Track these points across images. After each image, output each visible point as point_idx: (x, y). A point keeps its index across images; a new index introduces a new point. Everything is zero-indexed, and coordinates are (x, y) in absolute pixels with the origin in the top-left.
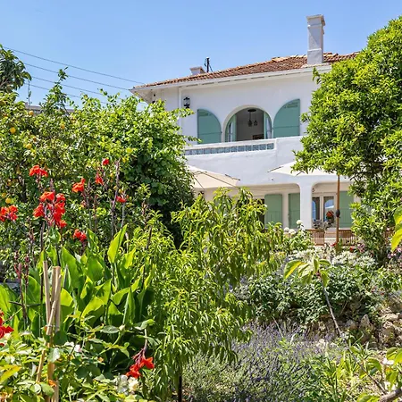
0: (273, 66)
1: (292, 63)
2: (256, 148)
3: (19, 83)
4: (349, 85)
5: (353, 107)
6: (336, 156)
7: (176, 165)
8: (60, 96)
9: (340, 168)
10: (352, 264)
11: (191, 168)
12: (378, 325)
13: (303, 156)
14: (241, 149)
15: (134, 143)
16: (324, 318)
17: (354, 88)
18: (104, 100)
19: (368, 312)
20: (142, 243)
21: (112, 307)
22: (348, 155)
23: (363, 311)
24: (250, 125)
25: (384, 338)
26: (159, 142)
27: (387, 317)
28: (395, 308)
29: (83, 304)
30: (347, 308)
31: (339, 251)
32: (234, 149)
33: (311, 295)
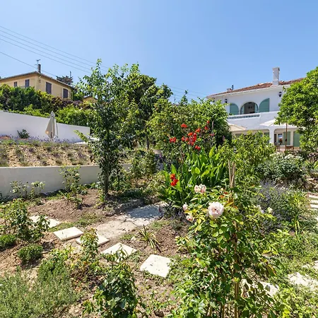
0: (258, 87)
1: (265, 85)
2: (252, 116)
3: (169, 96)
4: (300, 92)
5: (302, 100)
6: (294, 119)
7: (225, 123)
8: (185, 100)
9: (295, 123)
10: (293, 159)
11: (229, 124)
12: (305, 182)
13: (278, 119)
14: (247, 117)
15: (210, 115)
16: (282, 179)
17: (302, 93)
18: (199, 101)
19: (301, 177)
20: (222, 151)
21: (212, 173)
22: (299, 118)
23: (299, 177)
24: (250, 108)
25: (308, 187)
26: (219, 115)
27: (309, 179)
28: (312, 176)
29: (202, 172)
30: (292, 175)
31: (286, 154)
32: (244, 117)
33: (278, 170)
